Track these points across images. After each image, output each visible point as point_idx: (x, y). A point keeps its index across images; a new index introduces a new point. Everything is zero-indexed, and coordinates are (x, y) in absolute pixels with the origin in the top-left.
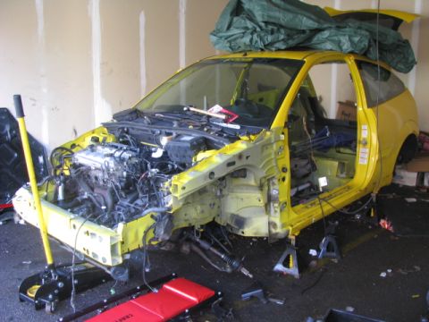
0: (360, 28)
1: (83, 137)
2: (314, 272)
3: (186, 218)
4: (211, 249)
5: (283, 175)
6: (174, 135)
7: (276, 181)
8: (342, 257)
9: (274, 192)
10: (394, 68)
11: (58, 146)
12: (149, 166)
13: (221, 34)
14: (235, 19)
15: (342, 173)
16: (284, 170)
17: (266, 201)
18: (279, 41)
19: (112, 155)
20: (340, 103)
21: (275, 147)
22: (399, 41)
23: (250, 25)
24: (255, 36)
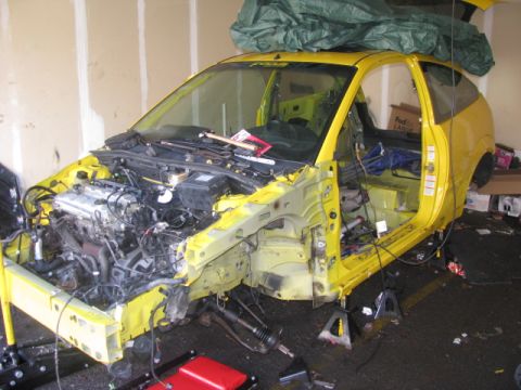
0: (426, 21)
1: (65, 171)
2: (369, 340)
3: (207, 284)
4: (239, 321)
5: (331, 221)
6: (187, 171)
7: (322, 231)
8: (403, 316)
9: (320, 245)
10: (466, 69)
11: (33, 185)
12: (154, 215)
13: (245, 29)
14: (264, 8)
15: (401, 205)
16: (332, 215)
17: (309, 257)
18: (321, 39)
19: (104, 202)
20: (393, 106)
21: (321, 188)
22: (474, 36)
23: (283, 17)
24: (291, 32)
